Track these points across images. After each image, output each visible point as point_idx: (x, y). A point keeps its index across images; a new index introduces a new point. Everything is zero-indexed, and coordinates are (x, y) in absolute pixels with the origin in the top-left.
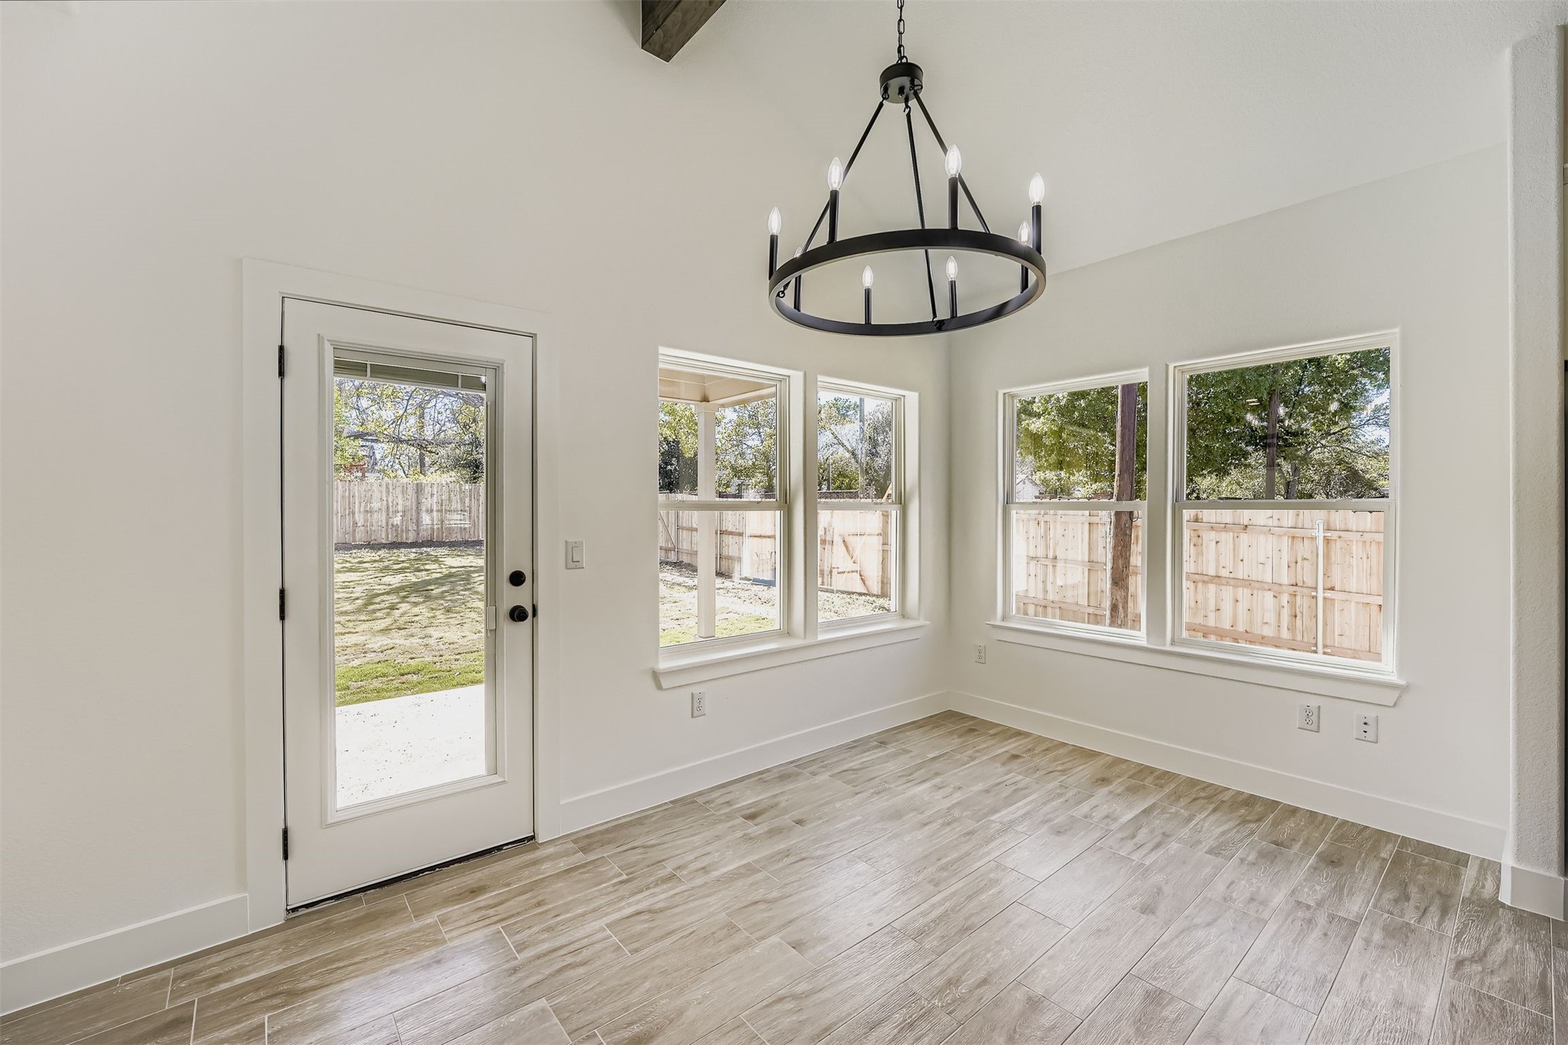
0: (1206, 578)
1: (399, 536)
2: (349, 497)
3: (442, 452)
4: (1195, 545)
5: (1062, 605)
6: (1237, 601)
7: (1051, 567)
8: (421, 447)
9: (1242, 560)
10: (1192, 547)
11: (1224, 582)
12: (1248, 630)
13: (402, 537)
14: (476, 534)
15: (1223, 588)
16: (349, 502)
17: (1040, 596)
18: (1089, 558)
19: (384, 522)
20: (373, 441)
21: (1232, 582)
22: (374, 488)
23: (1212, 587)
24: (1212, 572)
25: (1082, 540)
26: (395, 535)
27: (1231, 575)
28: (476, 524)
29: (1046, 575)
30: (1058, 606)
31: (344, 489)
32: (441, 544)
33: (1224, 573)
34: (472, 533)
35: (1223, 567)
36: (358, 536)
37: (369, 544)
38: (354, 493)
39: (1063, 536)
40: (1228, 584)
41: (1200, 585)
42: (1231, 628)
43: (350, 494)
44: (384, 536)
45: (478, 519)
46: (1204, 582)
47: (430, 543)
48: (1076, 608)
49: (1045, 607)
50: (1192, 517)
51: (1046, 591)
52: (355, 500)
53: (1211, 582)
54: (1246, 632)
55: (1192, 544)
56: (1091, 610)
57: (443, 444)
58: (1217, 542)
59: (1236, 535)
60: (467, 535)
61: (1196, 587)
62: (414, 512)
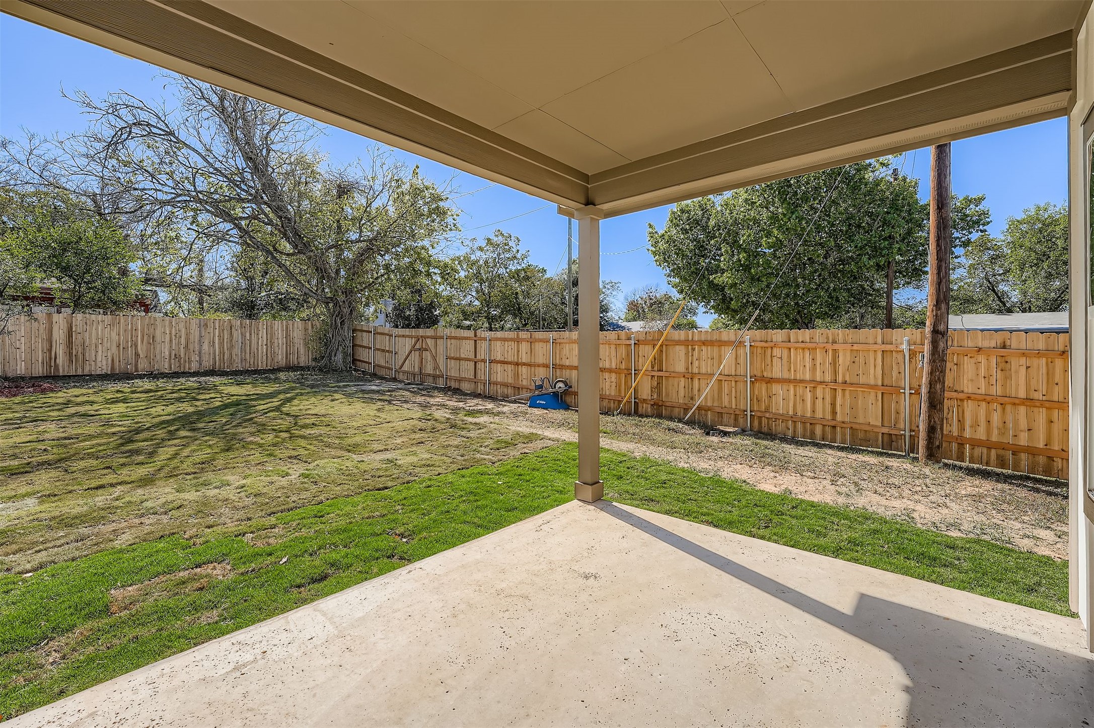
0: (1017, 401)
1: (182, 366)
2: (132, 331)
3: (220, 295)
4: (1002, 370)
5: (854, 426)
6: (1052, 422)
7: (840, 391)
8: (201, 291)
9: (1057, 384)
10: (999, 372)
11: (1038, 404)
12: (1064, 448)
13: (184, 367)
14: (256, 363)
15: (1036, 410)
16: (132, 335)
17: (828, 416)
18: (883, 383)
19: (167, 353)
20: (157, 286)
21: (1047, 404)
22: (157, 323)
23: (1022, 410)
24: (1022, 394)
25: (875, 366)
26: (177, 365)
27: (1044, 398)
28: (256, 355)
29: (834, 398)
30: (849, 426)
31: (127, 323)
32: (223, 374)
33: (1038, 396)
34: (252, 363)
35: (1035, 390)
36: (140, 367)
37: (152, 374)
38: (137, 327)
39: (854, 362)
40: (1042, 406)
41: (1009, 408)
42: (1045, 447)
43: (132, 328)
44: (167, 366)
45: (258, 351)
46: (1014, 404)
47: (212, 373)
48: (867, 428)
49: (834, 427)
50: (998, 344)
51: (834, 413)
52: (138, 334)
53: (1023, 404)
54: (1063, 450)
55: (999, 369)
56: (885, 430)
57: (222, 288)
58: (1028, 368)
59: (1050, 360)
60: (248, 365)
61: (1004, 409)
62: (196, 344)
